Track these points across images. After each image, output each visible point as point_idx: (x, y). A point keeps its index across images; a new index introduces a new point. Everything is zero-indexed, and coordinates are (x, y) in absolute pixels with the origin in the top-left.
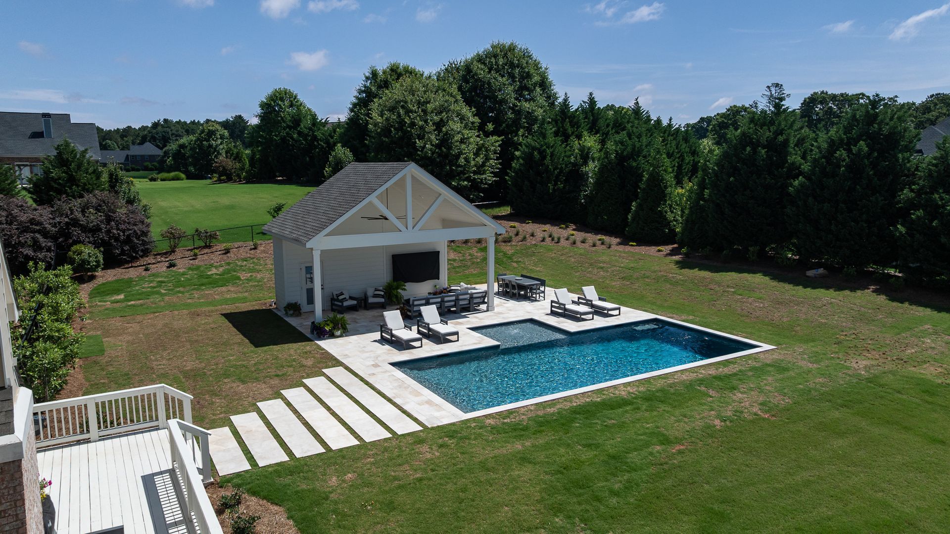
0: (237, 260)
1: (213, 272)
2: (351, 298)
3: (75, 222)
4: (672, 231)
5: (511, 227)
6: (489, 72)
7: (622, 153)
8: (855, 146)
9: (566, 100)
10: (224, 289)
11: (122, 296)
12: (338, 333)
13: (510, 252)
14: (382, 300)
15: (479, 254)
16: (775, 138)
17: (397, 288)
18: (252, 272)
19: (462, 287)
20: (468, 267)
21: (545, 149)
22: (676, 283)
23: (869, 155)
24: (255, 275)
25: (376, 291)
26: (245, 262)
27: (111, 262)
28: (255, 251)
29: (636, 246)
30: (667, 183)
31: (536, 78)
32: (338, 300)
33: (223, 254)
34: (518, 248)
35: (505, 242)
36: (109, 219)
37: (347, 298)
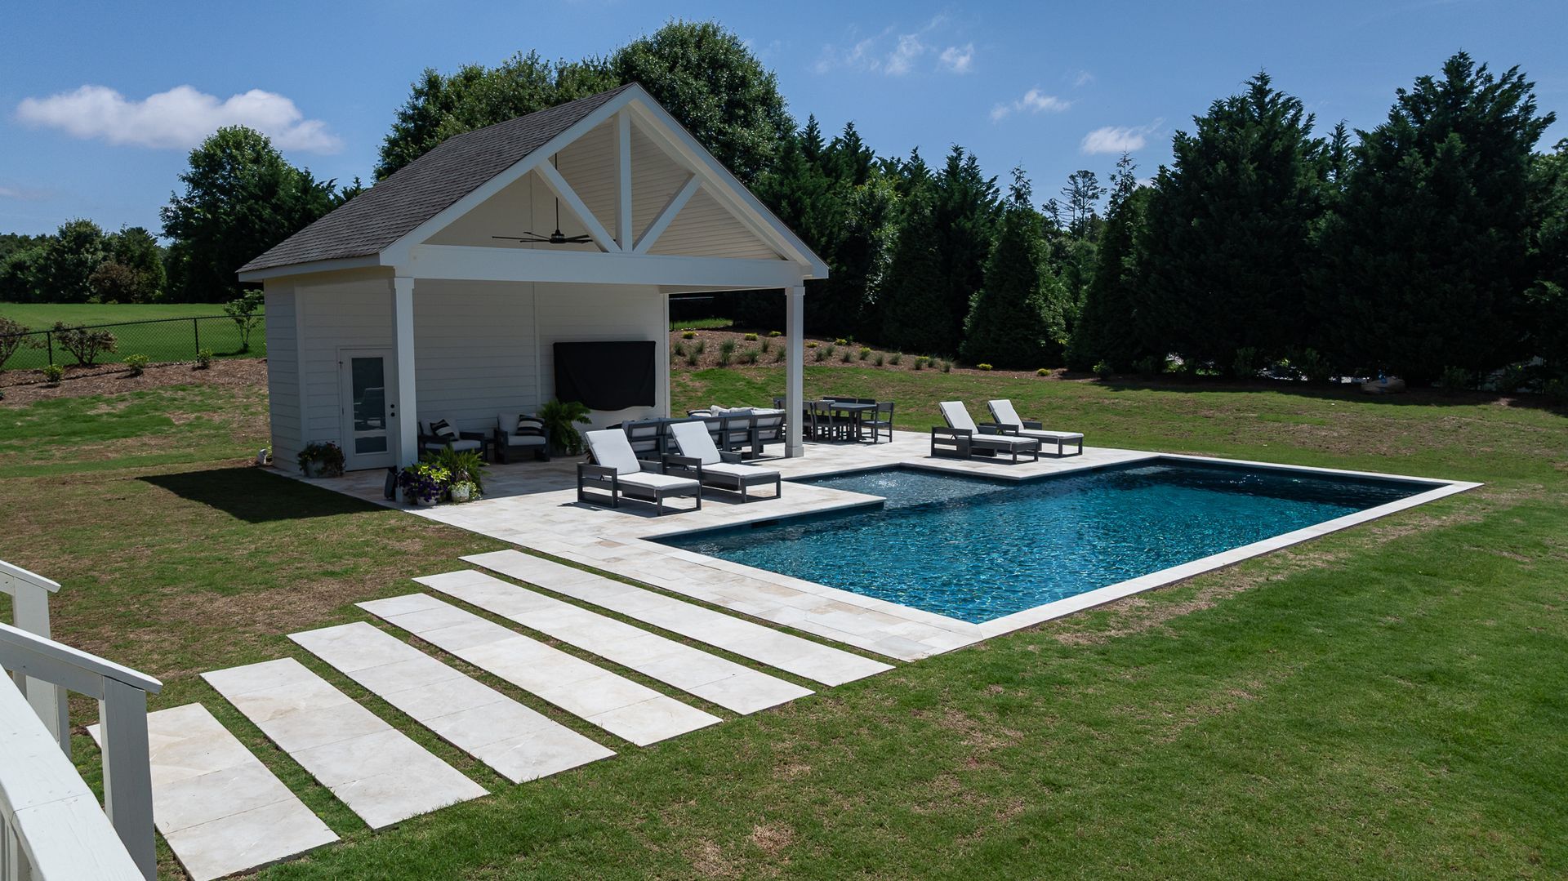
0: (162, 387)
1: (100, 411)
2: (465, 436)
4: (1052, 343)
5: (747, 339)
6: (671, 69)
7: (944, 204)
8: (1441, 141)
9: (812, 128)
10: (130, 441)
12: (464, 492)
13: (760, 380)
14: (541, 440)
15: (697, 384)
16: (1268, 146)
17: (571, 416)
18: (199, 411)
21: (800, 198)
22: (1128, 413)
23: (1464, 161)
24: (206, 417)
25: (521, 420)
26: (180, 393)
28: (203, 372)
29: (992, 369)
30: (1038, 256)
31: (757, 90)
32: (436, 439)
33: (126, 377)
34: (773, 373)
35: (743, 363)
37: (457, 434)
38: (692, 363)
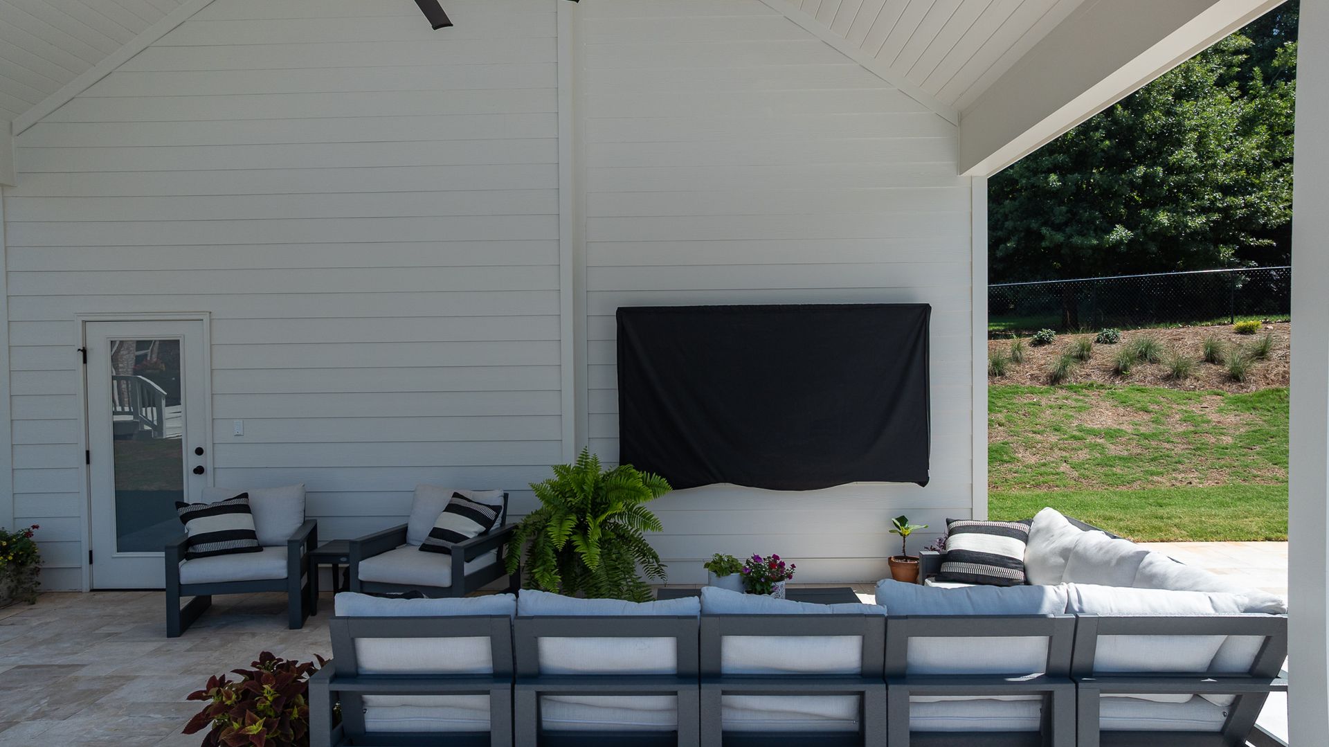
15: (1231, 419)
19: (1041, 546)
20: (1171, 463)
25: (451, 508)
38: (1235, 377)
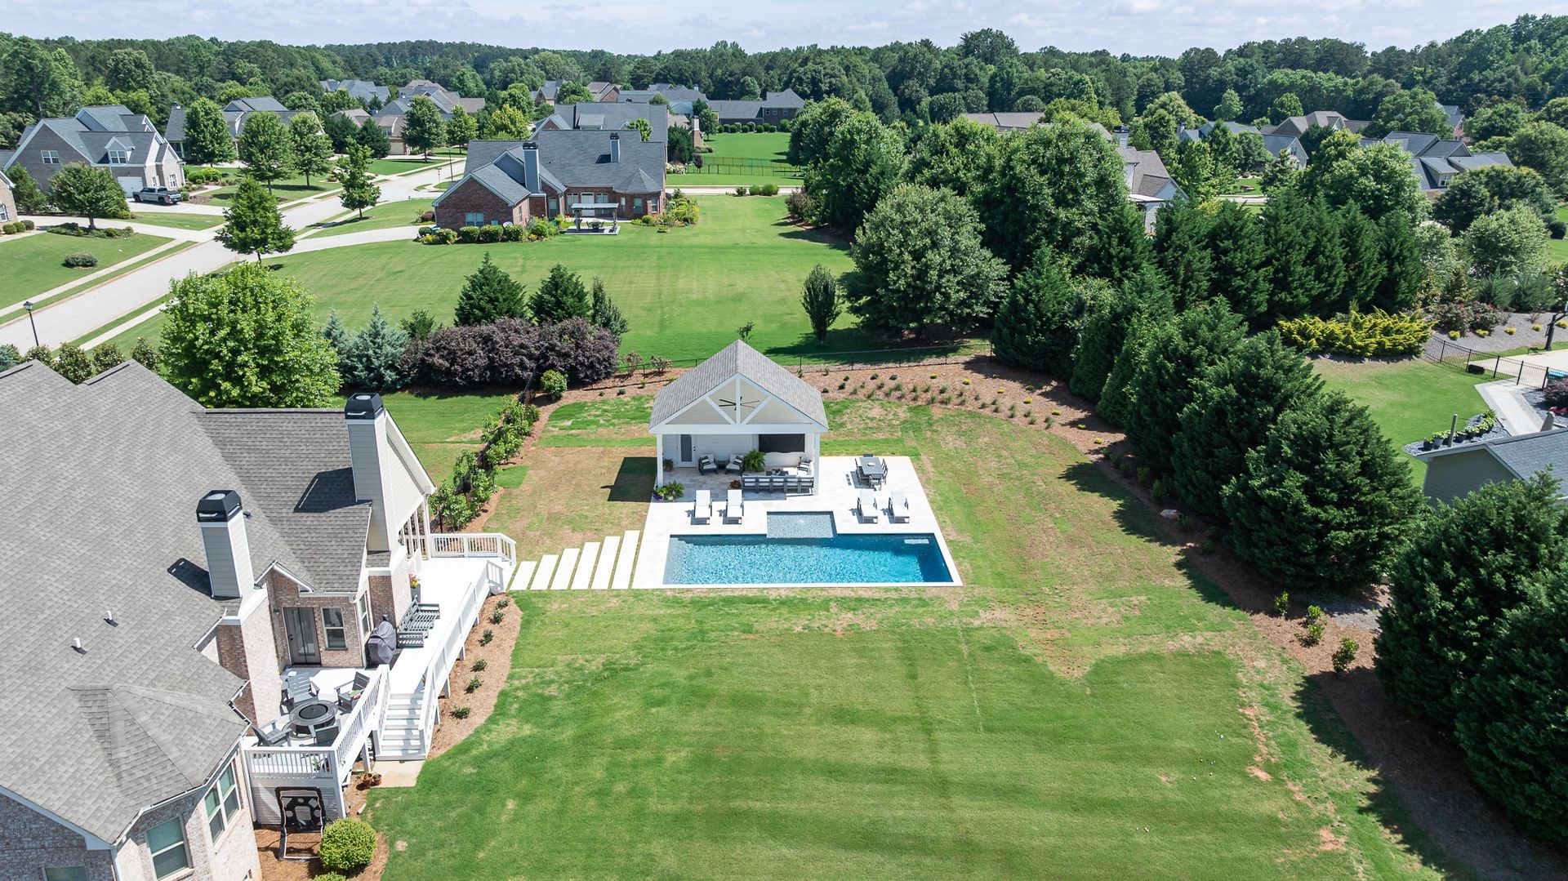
3: (552, 348)
5: (965, 383)
7: (1117, 308)
11: (569, 423)
12: (671, 498)
13: (937, 417)
17: (756, 458)
20: (880, 430)
25: (736, 458)
27: (575, 383)
29: (1085, 429)
31: (1092, 177)
33: (666, 384)
34: (949, 413)
36: (578, 346)
37: (711, 461)
